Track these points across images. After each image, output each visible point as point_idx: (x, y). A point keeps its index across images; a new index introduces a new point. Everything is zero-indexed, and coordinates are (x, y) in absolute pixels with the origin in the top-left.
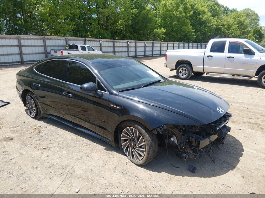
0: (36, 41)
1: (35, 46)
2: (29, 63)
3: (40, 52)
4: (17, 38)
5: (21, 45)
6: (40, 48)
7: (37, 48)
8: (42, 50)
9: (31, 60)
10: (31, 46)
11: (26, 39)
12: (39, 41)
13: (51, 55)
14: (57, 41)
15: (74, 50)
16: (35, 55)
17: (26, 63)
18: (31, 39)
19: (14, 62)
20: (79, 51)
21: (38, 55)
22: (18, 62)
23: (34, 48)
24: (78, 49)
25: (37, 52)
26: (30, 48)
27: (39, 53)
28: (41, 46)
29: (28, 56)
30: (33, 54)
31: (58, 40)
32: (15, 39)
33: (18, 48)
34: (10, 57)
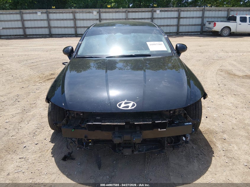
0: (195, 12)
1: (193, 18)
2: (184, 34)
3: (197, 23)
4: (178, 11)
5: (179, 17)
6: (198, 19)
7: (194, 19)
8: (199, 21)
9: (186, 31)
10: (190, 18)
11: (186, 11)
12: (198, 12)
13: (206, 27)
14: (217, 12)
15: (230, 22)
16: (190, 27)
17: (181, 34)
18: (190, 11)
19: (171, 33)
20: (236, 22)
21: (194, 26)
22: (174, 33)
23: (191, 19)
24: (236, 21)
25: (194, 23)
26: (188, 19)
27: (195, 25)
28: (199, 17)
29: (184, 27)
30: (189, 25)
31: (219, 11)
32: (176, 11)
33: (177, 19)
34: (168, 27)
